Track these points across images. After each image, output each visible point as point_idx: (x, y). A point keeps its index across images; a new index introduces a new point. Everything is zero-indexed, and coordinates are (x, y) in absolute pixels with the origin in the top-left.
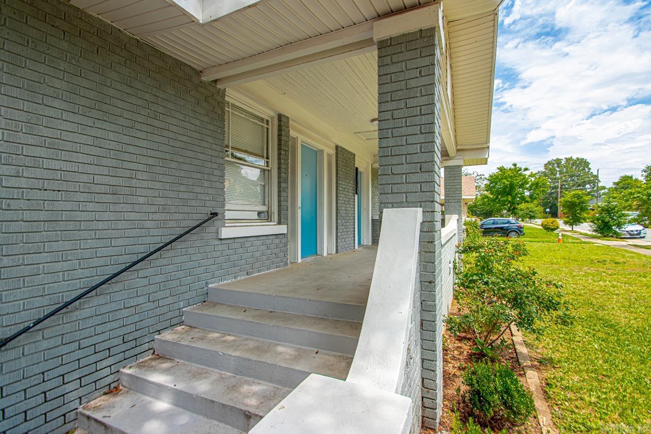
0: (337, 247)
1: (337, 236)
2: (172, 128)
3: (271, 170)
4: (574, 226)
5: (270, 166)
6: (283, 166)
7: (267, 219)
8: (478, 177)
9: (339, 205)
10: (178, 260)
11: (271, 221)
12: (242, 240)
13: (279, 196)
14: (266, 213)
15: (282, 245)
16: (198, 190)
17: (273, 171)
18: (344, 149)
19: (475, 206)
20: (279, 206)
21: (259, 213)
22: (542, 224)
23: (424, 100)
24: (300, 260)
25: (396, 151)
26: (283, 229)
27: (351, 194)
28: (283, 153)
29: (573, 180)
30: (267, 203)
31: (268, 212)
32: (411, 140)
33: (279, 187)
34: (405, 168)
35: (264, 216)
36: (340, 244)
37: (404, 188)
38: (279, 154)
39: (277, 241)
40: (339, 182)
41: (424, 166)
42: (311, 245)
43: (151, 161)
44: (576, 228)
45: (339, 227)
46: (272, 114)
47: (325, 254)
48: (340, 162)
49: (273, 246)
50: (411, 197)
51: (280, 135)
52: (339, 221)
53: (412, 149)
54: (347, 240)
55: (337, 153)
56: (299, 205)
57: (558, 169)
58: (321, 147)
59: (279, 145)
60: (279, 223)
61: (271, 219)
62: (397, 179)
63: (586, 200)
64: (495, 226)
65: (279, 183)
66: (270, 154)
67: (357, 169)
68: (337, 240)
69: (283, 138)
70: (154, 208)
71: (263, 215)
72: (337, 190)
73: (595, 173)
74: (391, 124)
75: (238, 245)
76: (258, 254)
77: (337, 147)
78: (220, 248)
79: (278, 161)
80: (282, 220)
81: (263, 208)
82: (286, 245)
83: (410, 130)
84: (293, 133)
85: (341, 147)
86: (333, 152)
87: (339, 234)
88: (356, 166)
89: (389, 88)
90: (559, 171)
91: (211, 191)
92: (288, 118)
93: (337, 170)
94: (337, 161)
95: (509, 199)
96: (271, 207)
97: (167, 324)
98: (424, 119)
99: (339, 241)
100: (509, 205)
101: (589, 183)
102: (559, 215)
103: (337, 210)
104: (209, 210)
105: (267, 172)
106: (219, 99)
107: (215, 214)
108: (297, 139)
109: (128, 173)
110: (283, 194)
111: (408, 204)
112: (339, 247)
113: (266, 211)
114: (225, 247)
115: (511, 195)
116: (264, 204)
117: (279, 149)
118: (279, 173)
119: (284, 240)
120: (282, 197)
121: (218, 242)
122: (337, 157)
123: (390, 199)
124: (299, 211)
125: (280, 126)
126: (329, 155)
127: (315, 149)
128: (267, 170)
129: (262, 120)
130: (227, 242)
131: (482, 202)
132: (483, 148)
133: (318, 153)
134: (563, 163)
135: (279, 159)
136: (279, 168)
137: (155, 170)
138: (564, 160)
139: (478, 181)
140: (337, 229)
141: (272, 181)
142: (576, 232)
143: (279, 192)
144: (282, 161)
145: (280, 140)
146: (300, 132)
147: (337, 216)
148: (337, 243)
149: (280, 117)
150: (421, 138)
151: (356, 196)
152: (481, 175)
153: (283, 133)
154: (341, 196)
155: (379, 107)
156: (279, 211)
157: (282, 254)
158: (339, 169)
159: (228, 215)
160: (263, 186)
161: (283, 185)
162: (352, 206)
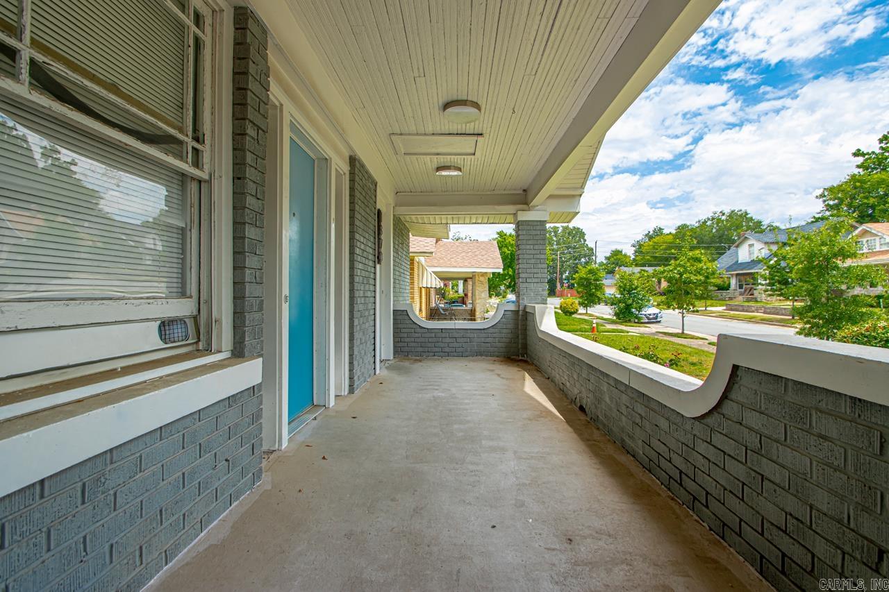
0: (351, 378)
1: (351, 355)
3: (209, 182)
4: (588, 308)
5: (206, 167)
6: (250, 174)
7: (197, 343)
9: (355, 287)
11: (208, 350)
13: (238, 268)
14: (190, 323)
15: (246, 422)
17: (215, 183)
18: (362, 167)
20: (238, 297)
21: (165, 326)
22: (561, 307)
26: (248, 374)
27: (371, 263)
29: (570, 253)
30: (192, 288)
31: (196, 319)
33: (238, 238)
35: (183, 334)
39: (232, 415)
40: (356, 236)
44: (590, 311)
45: (356, 336)
48: (357, 194)
52: (356, 322)
54: (366, 358)
55: (351, 174)
56: (286, 290)
57: (555, 239)
58: (327, 151)
60: (239, 353)
61: (209, 343)
63: (600, 277)
65: (238, 224)
66: (206, 128)
67: (379, 212)
68: (351, 363)
69: (251, 86)
71: (178, 331)
72: (351, 253)
73: (591, 245)
77: (352, 160)
79: (235, 157)
80: (248, 342)
81: (181, 308)
84: (276, 93)
85: (359, 161)
86: (346, 168)
87: (356, 350)
88: (378, 207)
90: (556, 241)
92: (265, 31)
93: (351, 211)
94: (352, 189)
95: (510, 273)
96: (209, 302)
99: (355, 364)
100: (509, 280)
101: (585, 257)
102: (557, 293)
103: (352, 297)
105: (193, 187)
108: (281, 111)
110: (251, 261)
113: (189, 317)
115: (512, 268)
116: (183, 294)
118: (238, 194)
119: (251, 406)
120: (248, 272)
122: (352, 180)
124: (286, 308)
126: (338, 174)
127: (312, 155)
128: (193, 179)
132: (573, 196)
134: (560, 231)
135: (238, 149)
138: (561, 228)
140: (351, 340)
141: (215, 217)
142: (591, 315)
143: (238, 253)
144: (248, 158)
145: (239, 89)
147: (351, 310)
148: (351, 370)
149: (243, 15)
154: (359, 267)
158: (357, 208)
160: (183, 231)
161: (250, 232)
162: (372, 288)
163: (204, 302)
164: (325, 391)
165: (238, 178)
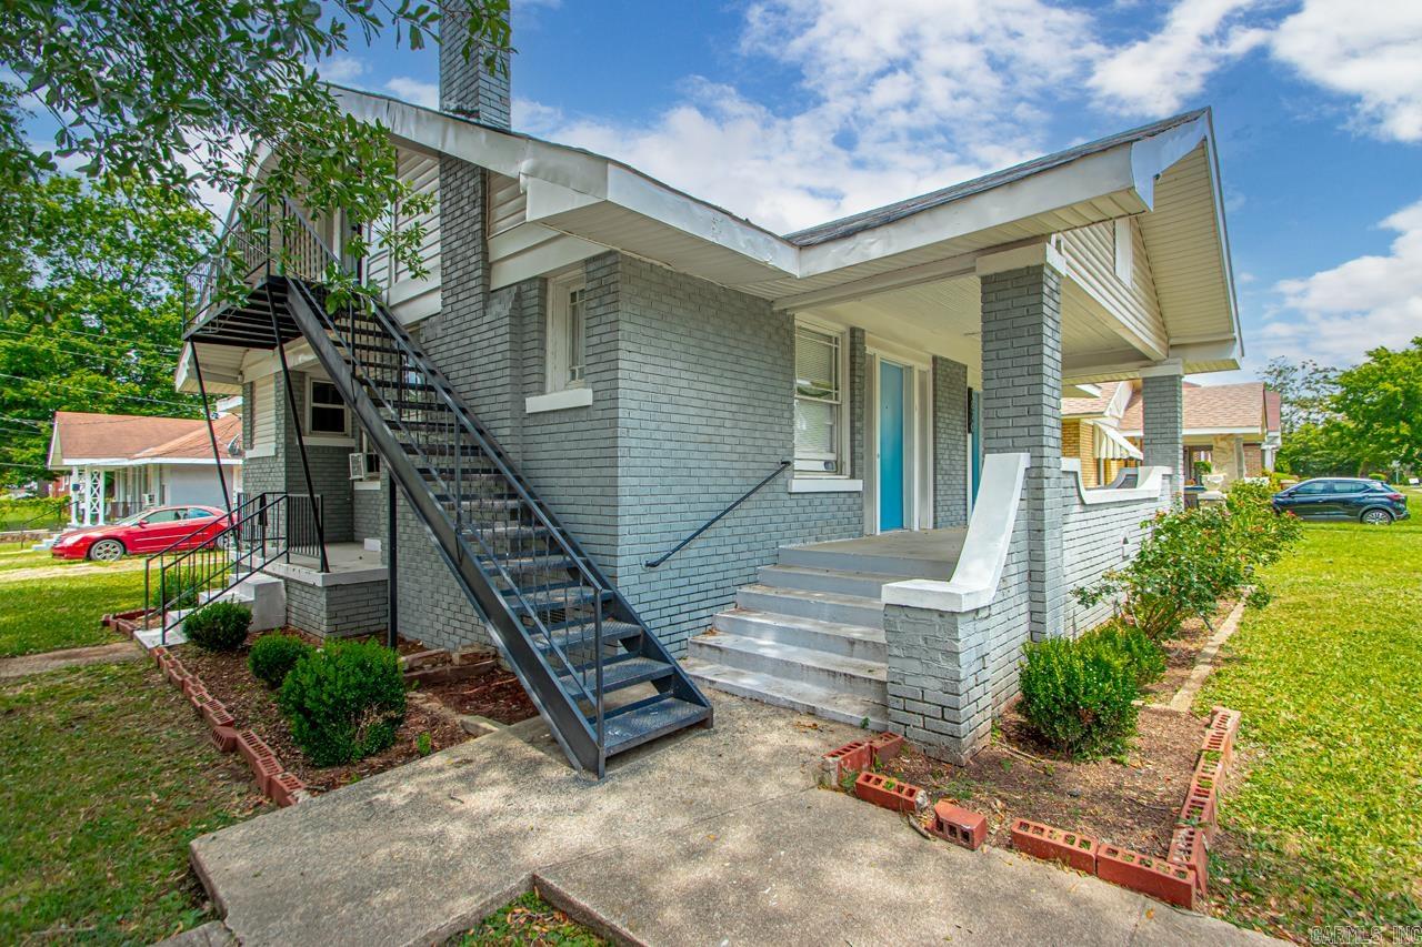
0: (935, 517)
1: (935, 501)
2: (749, 370)
3: (841, 406)
5: (840, 399)
6: (857, 398)
7: (838, 471)
8: (1317, 376)
9: (939, 451)
10: (753, 513)
11: (841, 474)
12: (811, 496)
13: (852, 440)
14: (835, 463)
15: (855, 507)
16: (770, 435)
17: (843, 406)
18: (947, 360)
19: (1306, 450)
20: (853, 453)
21: (826, 463)
23: (1031, 340)
24: (878, 533)
25: (1002, 393)
26: (857, 485)
27: (960, 433)
28: (857, 380)
30: (835, 449)
31: (837, 461)
32: (1017, 381)
33: (852, 427)
34: (1012, 412)
35: (833, 467)
36: (941, 514)
37: (1010, 432)
38: (852, 382)
39: (850, 501)
40: (939, 414)
41: (1032, 410)
42: (895, 512)
43: (734, 408)
45: (939, 487)
46: (841, 328)
47: (916, 528)
48: (939, 383)
49: (844, 508)
50: (1018, 442)
51: (852, 357)
52: (939, 477)
53: (1019, 391)
54: (952, 508)
55: (934, 369)
56: (878, 451)
58: (910, 362)
59: (852, 369)
60: (853, 476)
61: (842, 472)
62: (1002, 423)
64: (1326, 497)
65: (852, 422)
66: (840, 383)
67: (970, 390)
68: (935, 507)
69: (858, 360)
70: (735, 457)
71: (831, 465)
72: (935, 427)
74: (997, 364)
75: (806, 503)
76: (827, 516)
77: (935, 359)
78: (789, 503)
79: (851, 392)
80: (857, 473)
81: (832, 457)
82: (861, 508)
83: (1018, 371)
84: (869, 350)
85: (941, 358)
86: (928, 367)
87: (939, 498)
88: (969, 385)
89: (992, 326)
91: (782, 436)
92: (863, 331)
93: (935, 396)
94: (934, 380)
97: (745, 579)
98: (1033, 360)
99: (939, 509)
103: (935, 459)
104: (778, 459)
105: (835, 408)
106: (788, 326)
107: (787, 463)
108: (875, 357)
109: (718, 422)
110: (858, 437)
111: (1015, 449)
112: (939, 519)
113: (835, 460)
114: (794, 503)
116: (832, 451)
117: (852, 375)
118: (852, 409)
119: (859, 501)
120: (856, 441)
121: (787, 497)
122: (935, 374)
123: (994, 443)
124: (878, 460)
125: (853, 344)
126: (922, 373)
127: (900, 367)
128: (835, 405)
129: (829, 338)
130: (796, 497)
131: (1324, 439)
132: (1225, 341)
133: (903, 372)
135: (852, 389)
136: (852, 402)
137: (737, 416)
139: (1318, 386)
140: (935, 489)
141: (843, 420)
143: (853, 434)
144: (857, 392)
145: (853, 363)
146: (878, 345)
147: (935, 469)
148: (935, 512)
149: (853, 331)
150: (1029, 380)
151: (970, 436)
152: (1325, 370)
153: (858, 353)
154: (942, 436)
155: (983, 347)
156: (853, 460)
157: (855, 520)
158: (939, 393)
159: (797, 465)
160: (831, 427)
161: (857, 424)
162: (961, 453)
163: (840, 455)
164: (911, 520)
165: (852, 401)
